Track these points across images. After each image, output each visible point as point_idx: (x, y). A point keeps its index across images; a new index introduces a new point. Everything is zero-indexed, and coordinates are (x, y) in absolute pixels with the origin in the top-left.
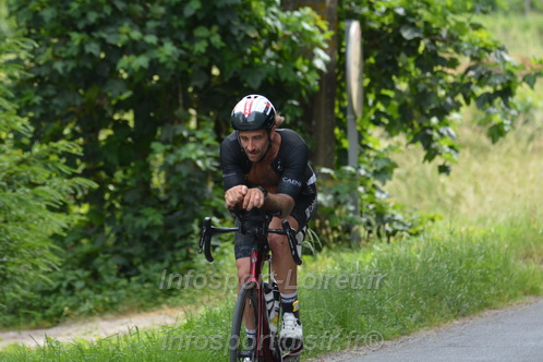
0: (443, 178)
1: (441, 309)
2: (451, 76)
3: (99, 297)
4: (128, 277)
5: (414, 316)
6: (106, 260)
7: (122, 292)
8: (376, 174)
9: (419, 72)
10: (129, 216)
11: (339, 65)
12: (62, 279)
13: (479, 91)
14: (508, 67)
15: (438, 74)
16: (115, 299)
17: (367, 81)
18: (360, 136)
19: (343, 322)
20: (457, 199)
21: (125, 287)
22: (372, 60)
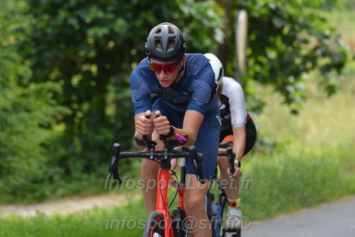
2: (305, 50)
3: (69, 186)
4: (89, 173)
6: (75, 162)
7: (85, 183)
9: (284, 46)
10: (92, 134)
12: (45, 173)
16: (80, 187)
17: (249, 52)
21: (86, 180)
22: (253, 37)
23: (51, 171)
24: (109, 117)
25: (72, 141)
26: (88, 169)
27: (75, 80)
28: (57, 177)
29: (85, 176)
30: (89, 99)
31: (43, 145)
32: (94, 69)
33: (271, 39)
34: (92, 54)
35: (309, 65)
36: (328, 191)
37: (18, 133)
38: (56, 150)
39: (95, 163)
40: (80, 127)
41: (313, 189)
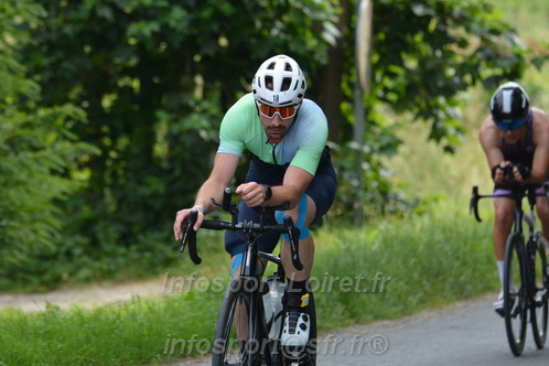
0: (447, 158)
1: (443, 290)
2: (460, 55)
3: (97, 264)
4: (127, 245)
5: (417, 296)
6: (105, 227)
7: (121, 260)
8: (382, 149)
10: (131, 184)
11: (349, 40)
12: (60, 245)
13: (486, 72)
14: (517, 50)
15: (448, 54)
16: (113, 267)
17: (376, 58)
18: (368, 111)
19: (345, 300)
20: (461, 180)
21: (123, 255)
22: (381, 36)
23: (69, 242)
24: (160, 159)
25: (102, 196)
26: (126, 239)
27: (107, 102)
28: (77, 251)
29: (122, 250)
30: (128, 131)
31: (56, 201)
32: (136, 84)
33: (408, 38)
34: (133, 62)
35: (468, 78)
37: (18, 183)
38: (76, 209)
39: (136, 229)
40: (114, 175)
41: (474, 271)
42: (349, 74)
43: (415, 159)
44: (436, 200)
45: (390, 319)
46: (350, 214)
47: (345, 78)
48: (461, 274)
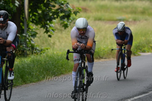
1: (49, 74)
2: (54, 10)
5: (42, 76)
8: (32, 36)
9: (45, 8)
11: (22, 5)
13: (61, 15)
14: (69, 9)
15: (50, 9)
17: (30, 10)
18: (28, 25)
19: (22, 77)
20: (54, 44)
22: (31, 4)
33: (39, 5)
35: (55, 16)
36: (64, 69)
41: (58, 69)
42: (23, 15)
43: (41, 38)
44: (47, 49)
45: (35, 82)
46: (23, 53)
47: (21, 16)
48: (54, 70)
